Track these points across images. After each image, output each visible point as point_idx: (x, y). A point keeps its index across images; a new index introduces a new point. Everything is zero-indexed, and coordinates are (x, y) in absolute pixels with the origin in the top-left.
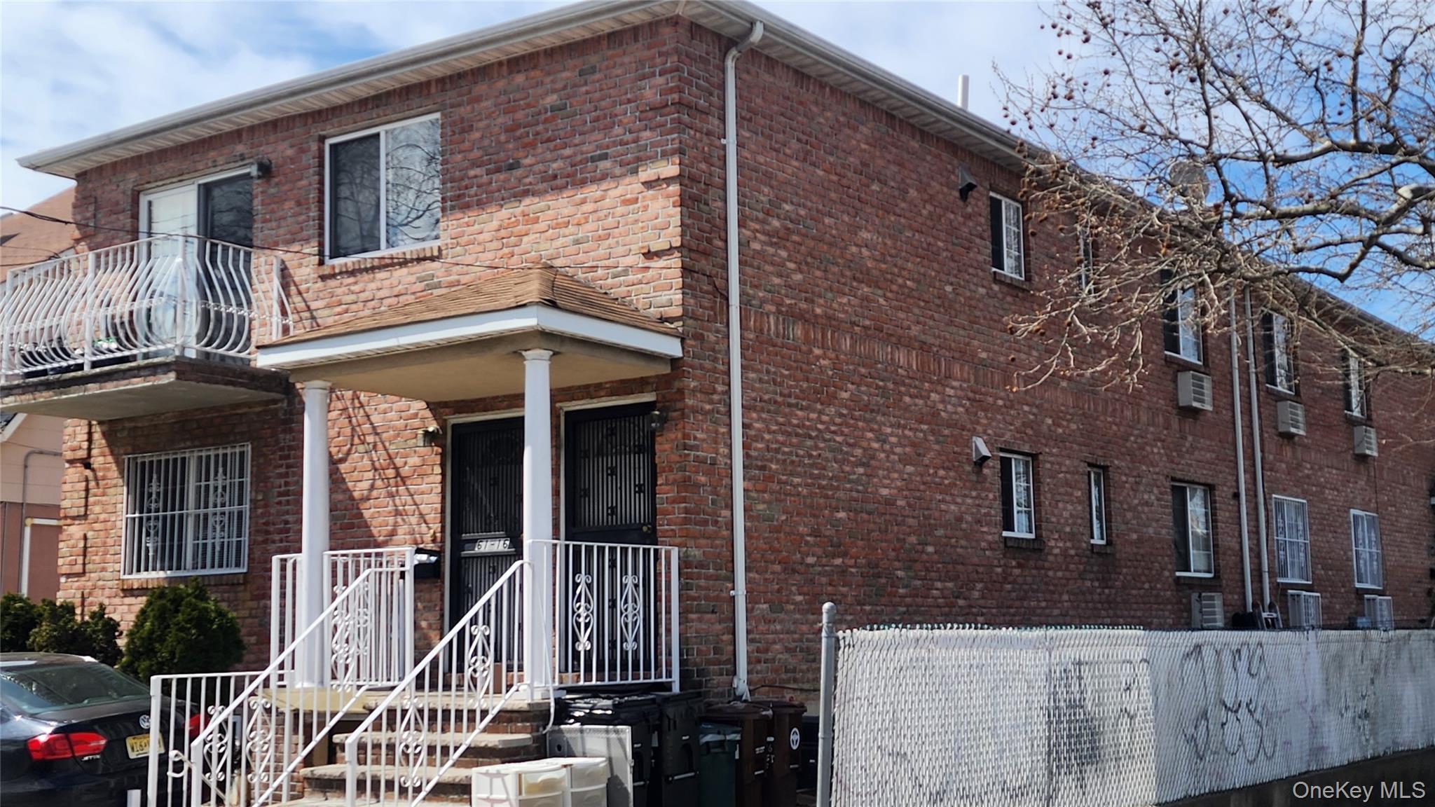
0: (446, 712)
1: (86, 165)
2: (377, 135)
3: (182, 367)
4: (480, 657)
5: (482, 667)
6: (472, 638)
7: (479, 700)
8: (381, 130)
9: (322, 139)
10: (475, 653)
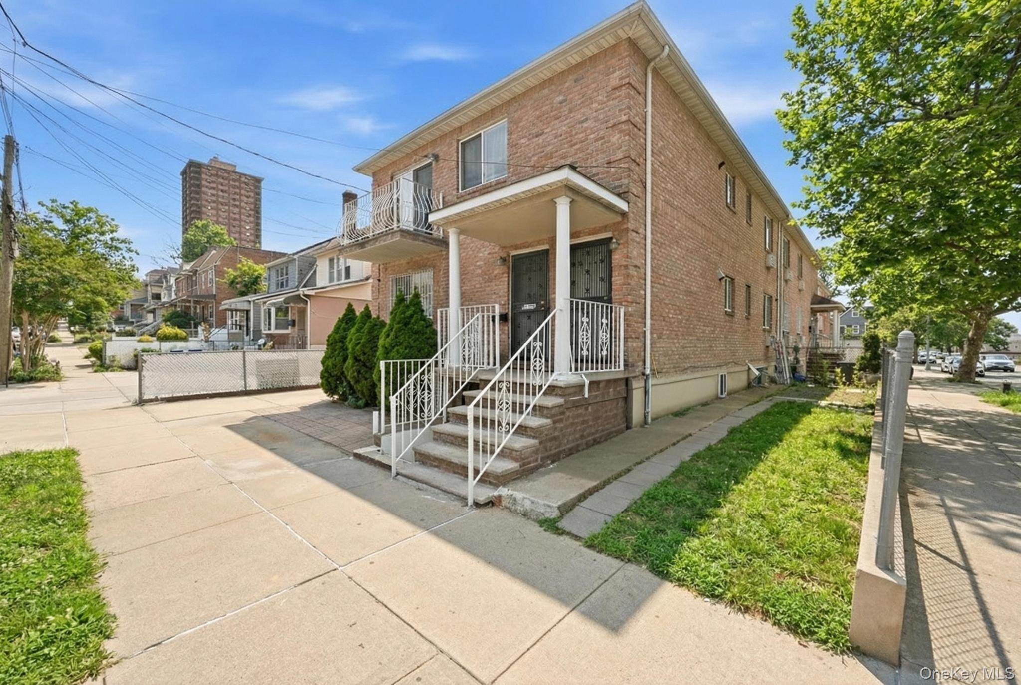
0: (522, 384)
1: (375, 168)
2: (480, 134)
3: (404, 233)
4: (538, 359)
5: (538, 363)
6: (535, 348)
7: (538, 381)
8: (482, 132)
9: (458, 140)
10: (536, 357)
